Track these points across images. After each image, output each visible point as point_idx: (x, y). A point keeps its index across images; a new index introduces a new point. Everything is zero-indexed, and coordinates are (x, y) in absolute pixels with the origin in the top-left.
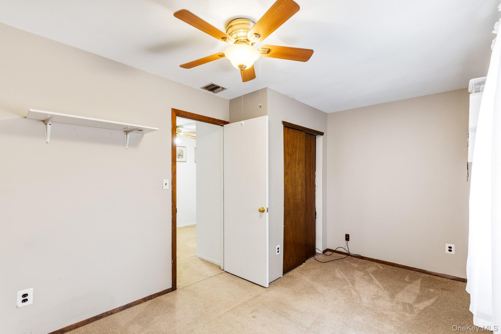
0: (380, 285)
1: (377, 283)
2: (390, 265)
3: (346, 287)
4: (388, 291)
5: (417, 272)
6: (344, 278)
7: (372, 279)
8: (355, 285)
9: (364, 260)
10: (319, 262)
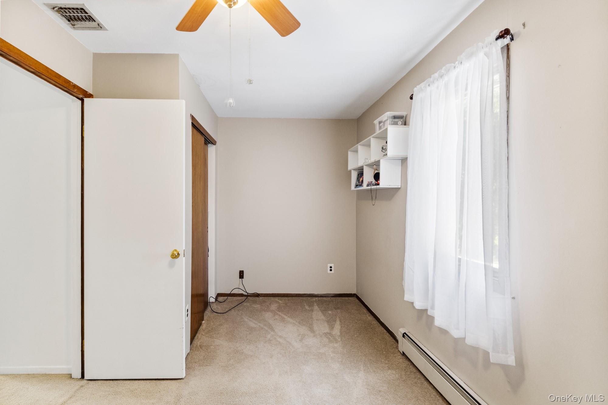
0: (294, 322)
1: (289, 319)
2: (285, 297)
3: (269, 336)
4: (305, 326)
5: (308, 298)
6: (259, 326)
7: (283, 318)
8: (276, 331)
9: (261, 298)
10: (220, 314)
